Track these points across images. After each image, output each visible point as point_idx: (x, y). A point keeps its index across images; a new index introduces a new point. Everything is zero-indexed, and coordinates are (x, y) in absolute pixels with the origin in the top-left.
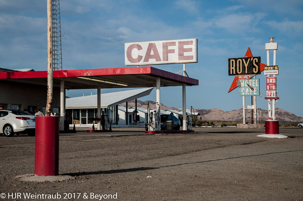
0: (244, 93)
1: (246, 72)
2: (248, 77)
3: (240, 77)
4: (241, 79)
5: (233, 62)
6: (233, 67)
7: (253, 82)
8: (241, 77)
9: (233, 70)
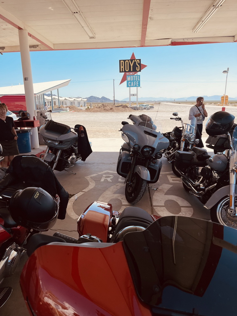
1: (132, 70)
2: (133, 73)
3: (127, 74)
5: (122, 62)
6: (122, 66)
9: (122, 68)
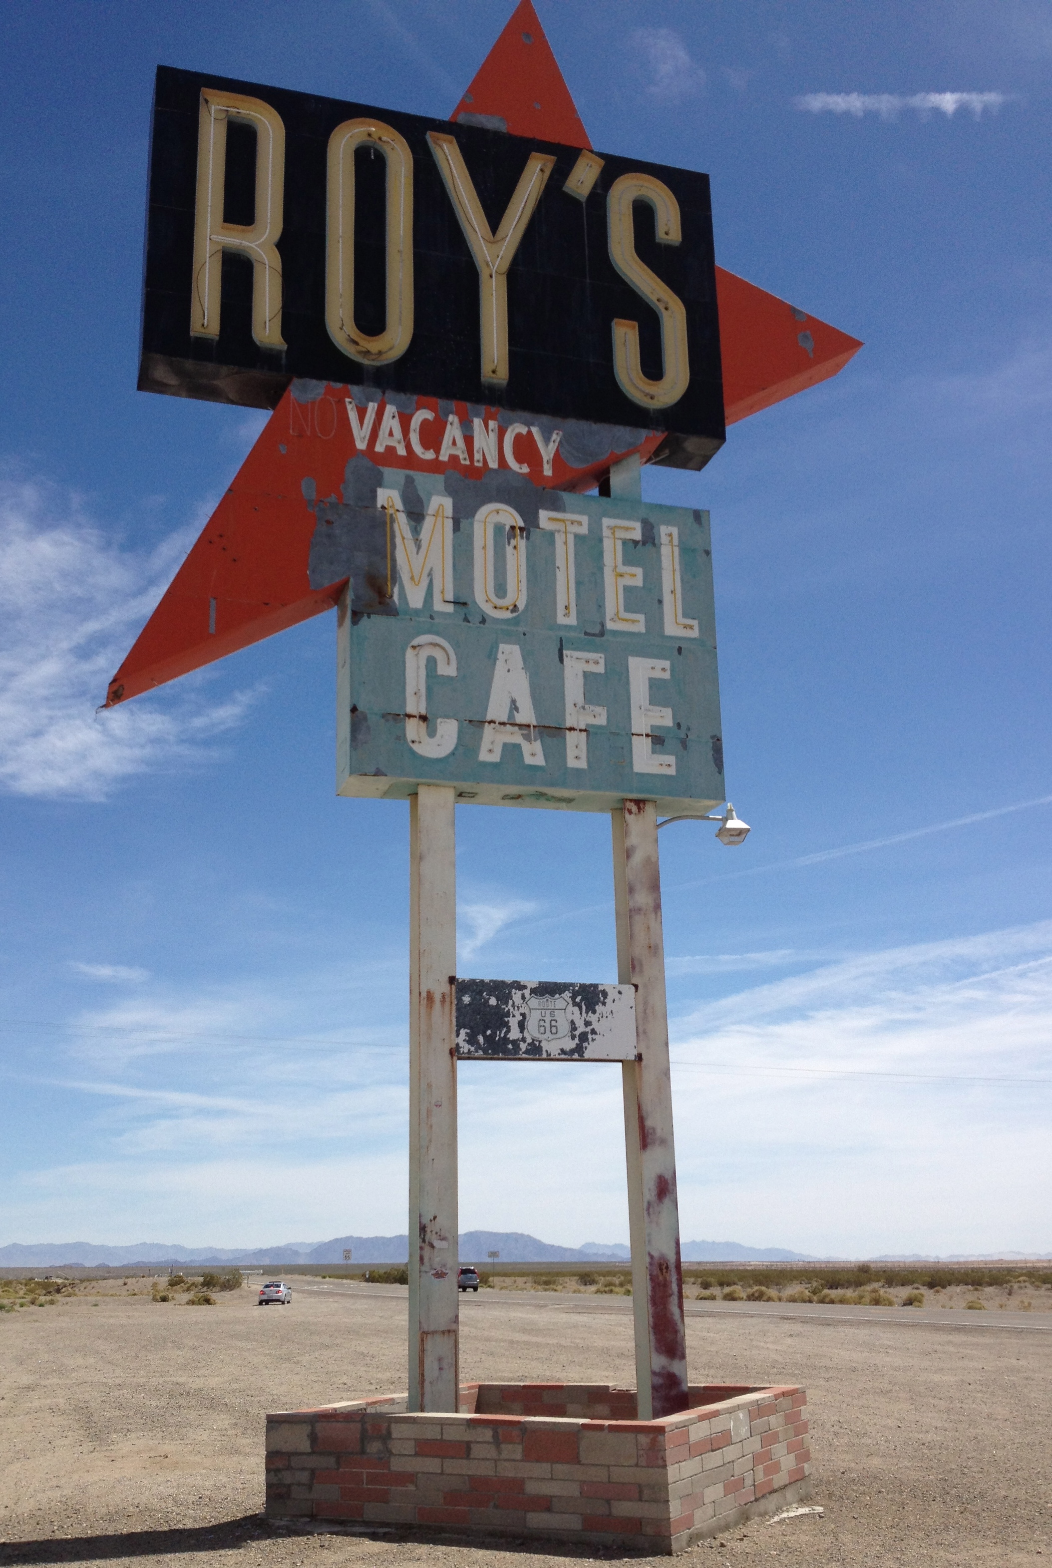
0: (448, 731)
3: (379, 422)
6: (239, 216)
7: (612, 552)
8: (391, 422)
9: (237, 266)
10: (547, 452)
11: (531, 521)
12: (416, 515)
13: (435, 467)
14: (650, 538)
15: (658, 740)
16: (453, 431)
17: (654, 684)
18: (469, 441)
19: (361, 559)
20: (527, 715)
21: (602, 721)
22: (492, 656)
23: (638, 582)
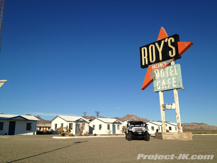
0: (160, 87)
1: (161, 58)
2: (164, 64)
4: (155, 69)
5: (144, 50)
6: (145, 56)
7: (170, 70)
8: (155, 66)
10: (165, 64)
11: (164, 70)
12: (157, 72)
13: (158, 68)
14: (173, 68)
15: (175, 84)
16: (159, 65)
17: (174, 80)
18: (160, 65)
19: (154, 77)
20: (165, 85)
21: (170, 83)
22: (162, 81)
23: (172, 71)
